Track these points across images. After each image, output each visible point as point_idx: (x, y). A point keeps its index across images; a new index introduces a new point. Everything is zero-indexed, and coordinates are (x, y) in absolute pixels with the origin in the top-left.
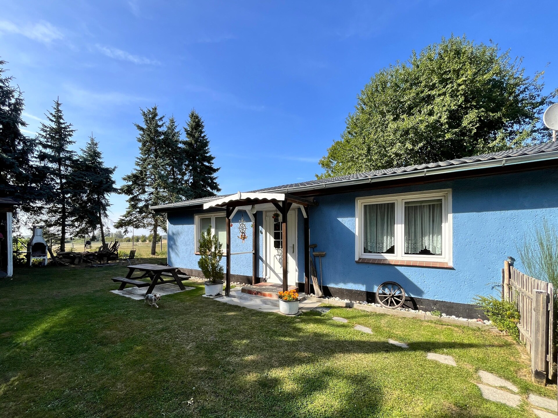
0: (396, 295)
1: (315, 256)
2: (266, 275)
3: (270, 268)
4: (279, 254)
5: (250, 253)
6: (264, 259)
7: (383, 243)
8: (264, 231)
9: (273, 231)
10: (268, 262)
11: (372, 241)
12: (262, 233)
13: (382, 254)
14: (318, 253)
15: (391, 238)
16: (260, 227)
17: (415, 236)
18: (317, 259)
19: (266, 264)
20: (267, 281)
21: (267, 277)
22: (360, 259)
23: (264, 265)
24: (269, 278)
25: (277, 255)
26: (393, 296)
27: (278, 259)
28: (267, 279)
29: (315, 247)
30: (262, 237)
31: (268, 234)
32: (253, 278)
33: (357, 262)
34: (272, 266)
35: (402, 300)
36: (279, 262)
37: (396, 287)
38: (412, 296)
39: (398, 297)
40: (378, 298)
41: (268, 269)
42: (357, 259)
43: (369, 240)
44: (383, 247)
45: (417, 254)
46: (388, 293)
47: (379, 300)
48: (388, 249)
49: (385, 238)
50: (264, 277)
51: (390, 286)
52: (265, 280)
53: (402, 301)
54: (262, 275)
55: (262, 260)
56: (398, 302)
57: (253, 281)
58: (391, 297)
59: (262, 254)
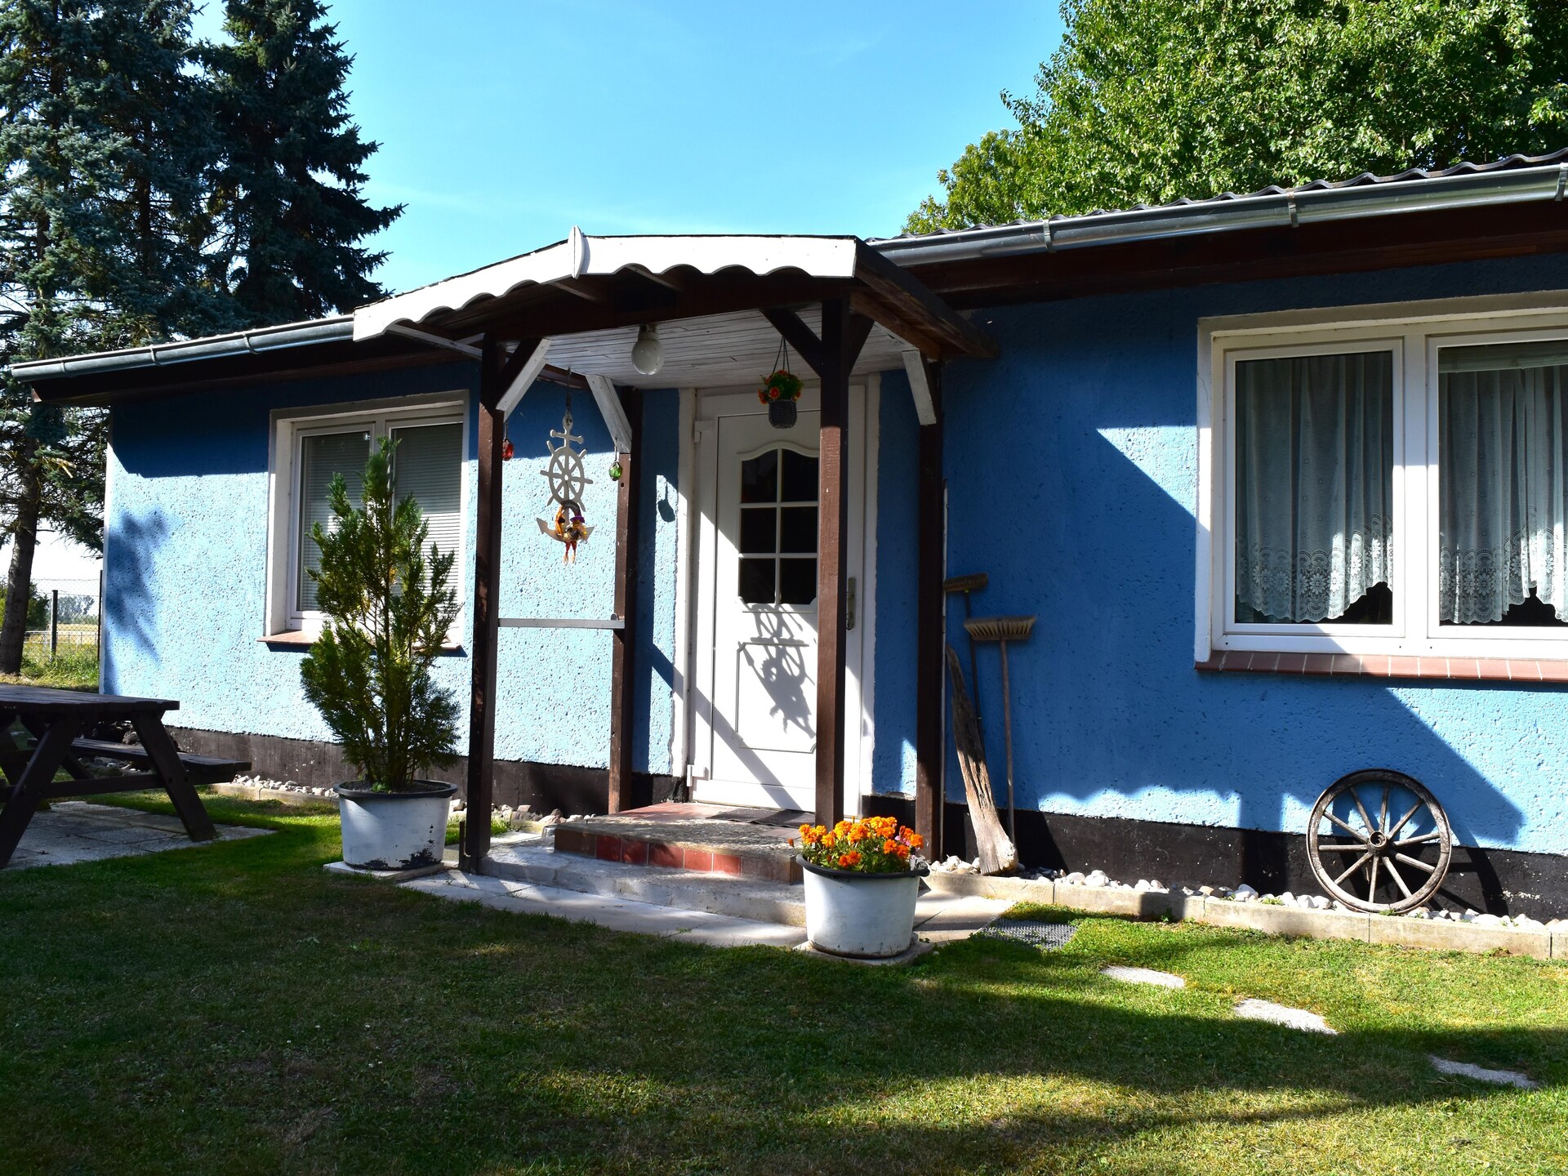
0: (1404, 839)
1: (975, 643)
2: (689, 760)
3: (716, 721)
4: (766, 635)
5: (598, 626)
6: (680, 666)
7: (1326, 573)
8: (680, 504)
9: (734, 506)
10: (703, 684)
11: (1273, 559)
12: (669, 516)
13: (1324, 628)
14: (992, 625)
15: (1367, 546)
16: (661, 482)
17: (1485, 533)
18: (986, 658)
19: (693, 701)
20: (696, 795)
21: (697, 770)
22: (1216, 654)
23: (680, 703)
24: (708, 774)
25: (758, 641)
26: (1390, 849)
27: (759, 665)
28: (694, 779)
29: (974, 588)
30: (668, 538)
31: (706, 525)
32: (614, 778)
33: (1202, 669)
34: (725, 708)
35: (1435, 865)
36: (766, 682)
37: (1402, 798)
38: (1483, 843)
39: (1413, 849)
40: (1317, 859)
41: (702, 726)
42: (1202, 654)
43: (1257, 555)
44: (1326, 591)
45: (1492, 623)
46: (1365, 833)
47: (1322, 875)
48: (1353, 599)
49: (1338, 541)
50: (677, 773)
51: (1373, 795)
52: (681, 789)
53: (1436, 872)
54: (661, 760)
55: (668, 673)
56: (1415, 879)
57: (613, 799)
58: (1381, 853)
59: (667, 636)
